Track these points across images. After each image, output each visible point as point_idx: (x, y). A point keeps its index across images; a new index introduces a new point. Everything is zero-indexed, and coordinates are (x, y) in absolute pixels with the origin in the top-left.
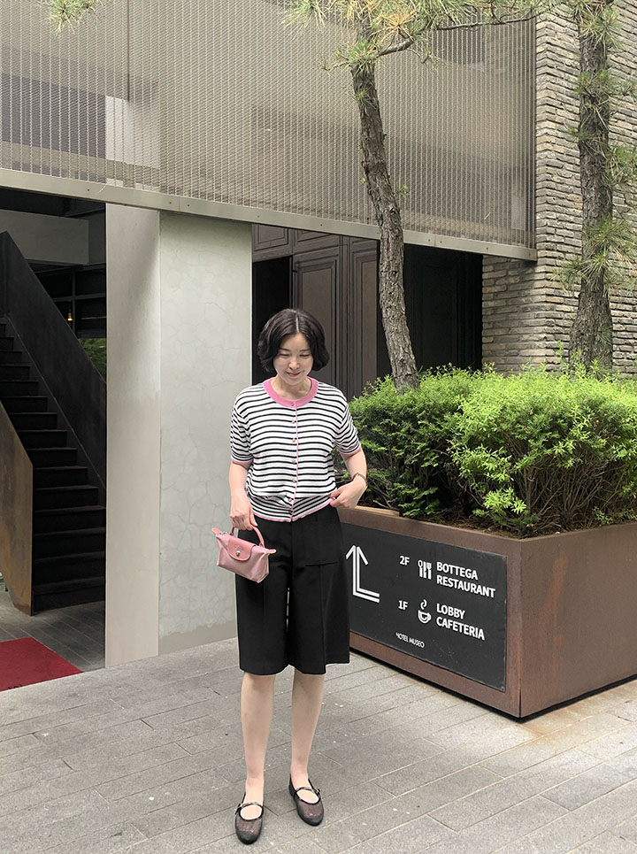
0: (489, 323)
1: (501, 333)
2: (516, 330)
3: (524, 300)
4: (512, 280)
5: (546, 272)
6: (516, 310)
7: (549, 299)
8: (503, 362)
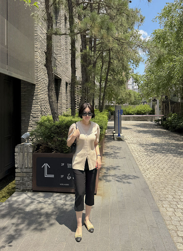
0: (23, 98)
1: (26, 101)
2: (30, 100)
3: (32, 93)
4: (29, 88)
5: (38, 87)
6: (30, 95)
7: (39, 93)
8: (27, 108)
